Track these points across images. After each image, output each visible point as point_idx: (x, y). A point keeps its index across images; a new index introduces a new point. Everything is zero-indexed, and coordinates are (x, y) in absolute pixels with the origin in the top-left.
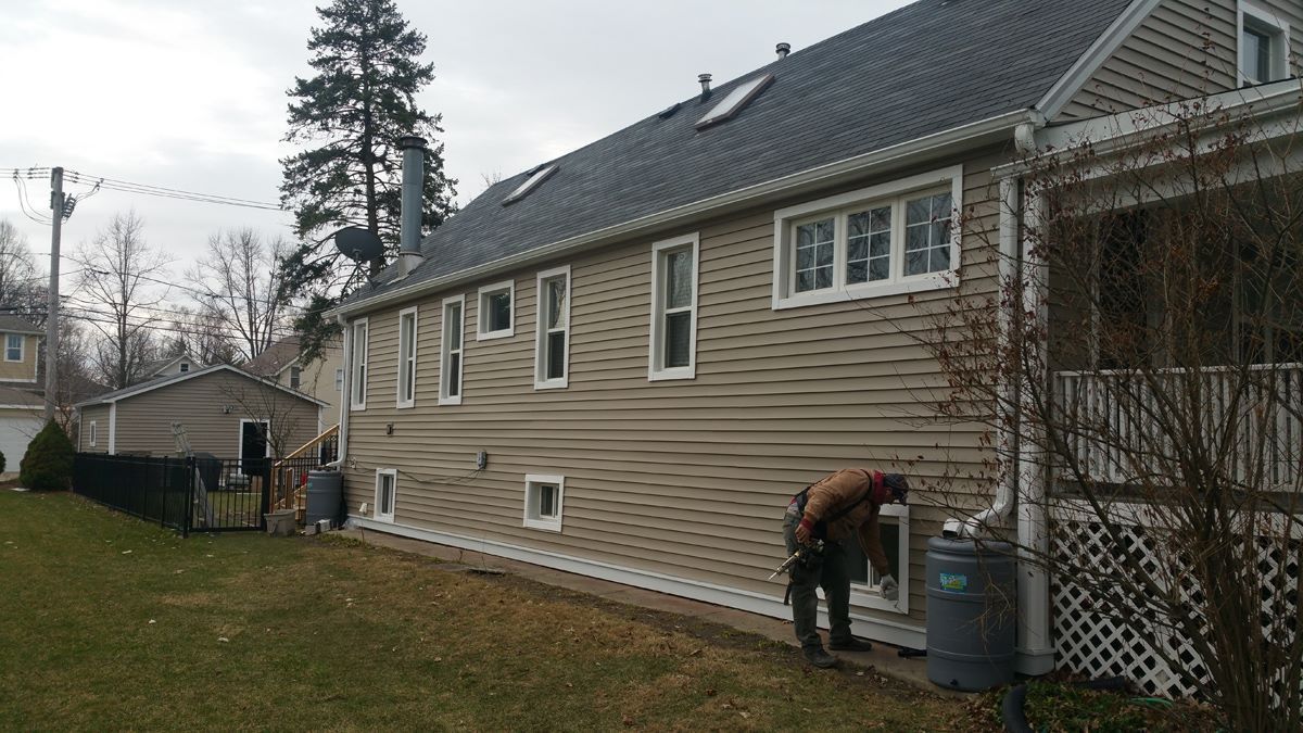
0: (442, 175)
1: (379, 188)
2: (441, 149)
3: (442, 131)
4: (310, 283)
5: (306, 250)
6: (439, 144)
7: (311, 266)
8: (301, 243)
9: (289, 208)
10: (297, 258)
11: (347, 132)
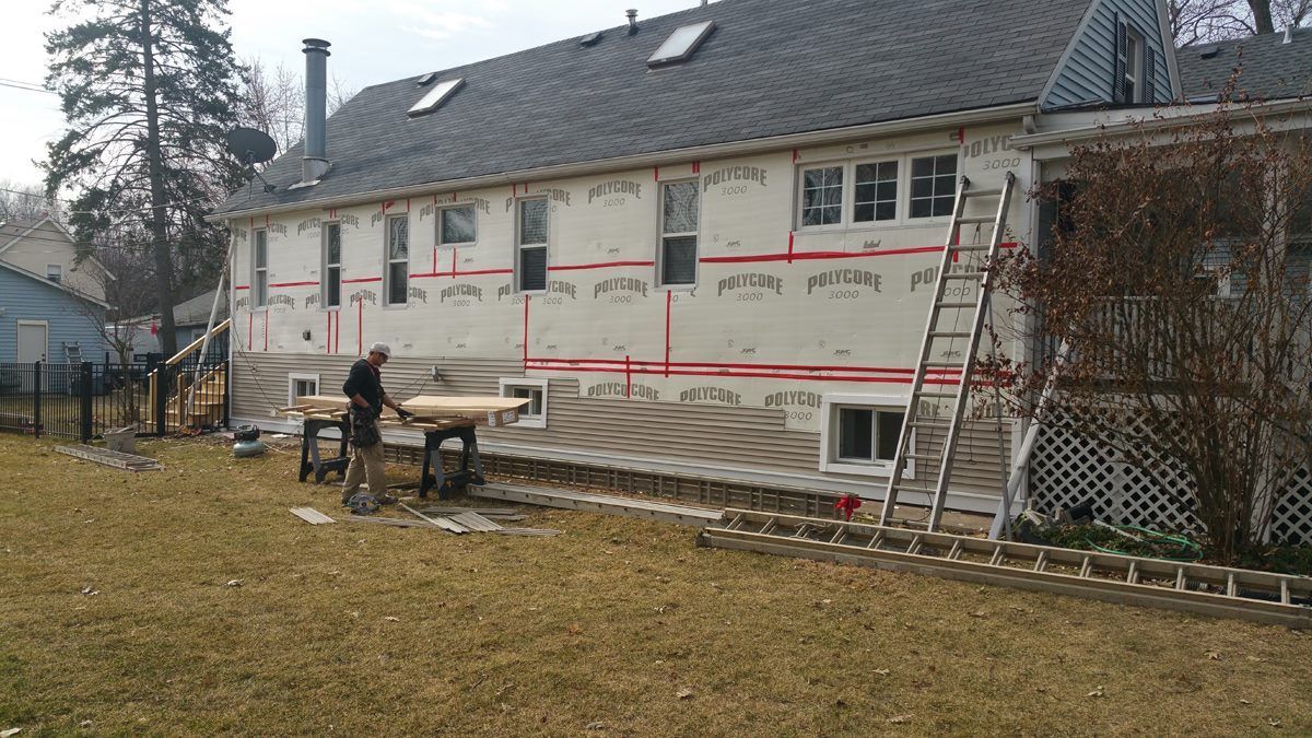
0: (231, 61)
1: (157, 71)
2: (228, 33)
3: (229, 13)
4: (76, 173)
5: (74, 136)
6: (226, 28)
7: (79, 155)
8: (70, 127)
9: (54, 89)
10: (66, 144)
11: (117, 7)
